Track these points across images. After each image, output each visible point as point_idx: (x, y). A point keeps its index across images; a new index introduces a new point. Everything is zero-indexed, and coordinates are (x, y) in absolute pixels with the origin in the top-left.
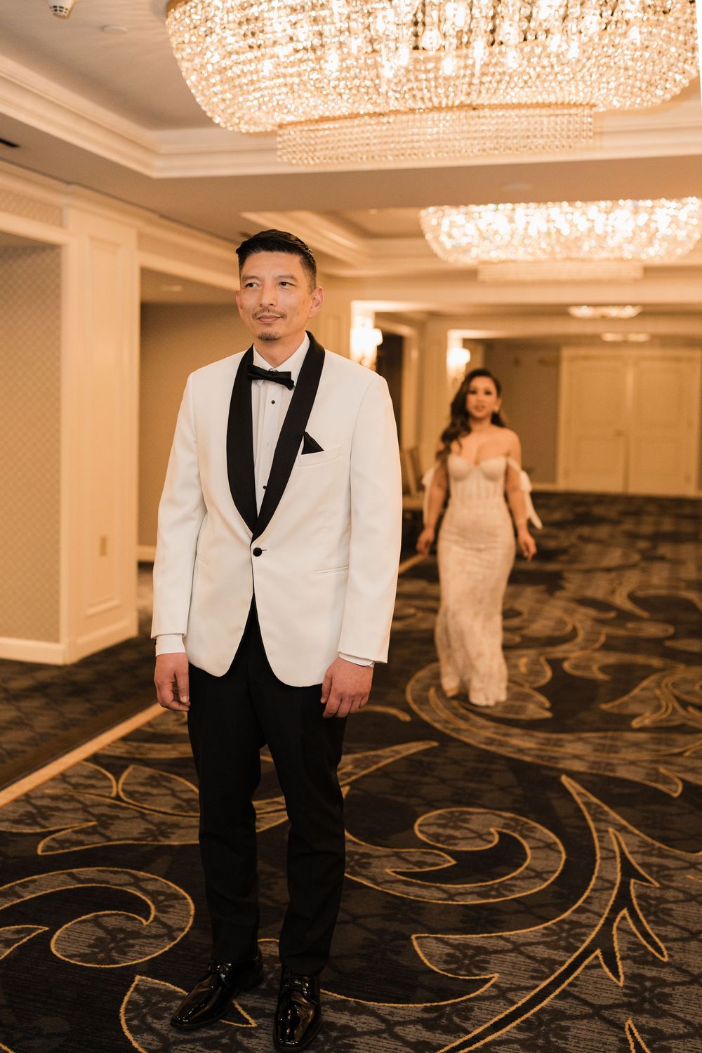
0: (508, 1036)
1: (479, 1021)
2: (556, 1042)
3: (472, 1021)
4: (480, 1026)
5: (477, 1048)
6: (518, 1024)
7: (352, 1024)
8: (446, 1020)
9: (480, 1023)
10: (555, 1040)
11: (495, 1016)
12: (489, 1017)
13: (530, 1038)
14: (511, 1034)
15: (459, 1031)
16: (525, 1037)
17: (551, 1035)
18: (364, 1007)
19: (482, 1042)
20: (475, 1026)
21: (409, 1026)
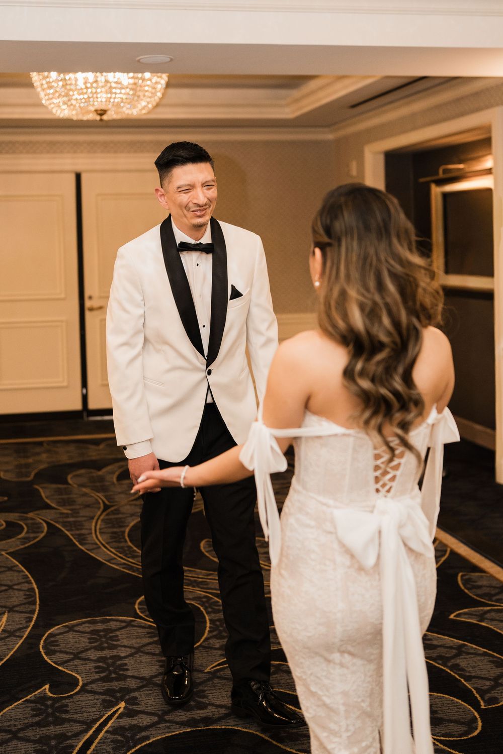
0: (78, 739)
1: (104, 742)
2: (42, 747)
3: (109, 740)
4: (101, 739)
5: (95, 724)
6: (74, 749)
7: (188, 713)
8: (127, 736)
9: (102, 741)
10: (44, 747)
11: (94, 750)
12: (98, 748)
13: (62, 743)
14: (77, 741)
15: (113, 731)
16: (66, 742)
17: (47, 750)
18: (189, 726)
19: (94, 729)
20: (105, 738)
21: (149, 723)
